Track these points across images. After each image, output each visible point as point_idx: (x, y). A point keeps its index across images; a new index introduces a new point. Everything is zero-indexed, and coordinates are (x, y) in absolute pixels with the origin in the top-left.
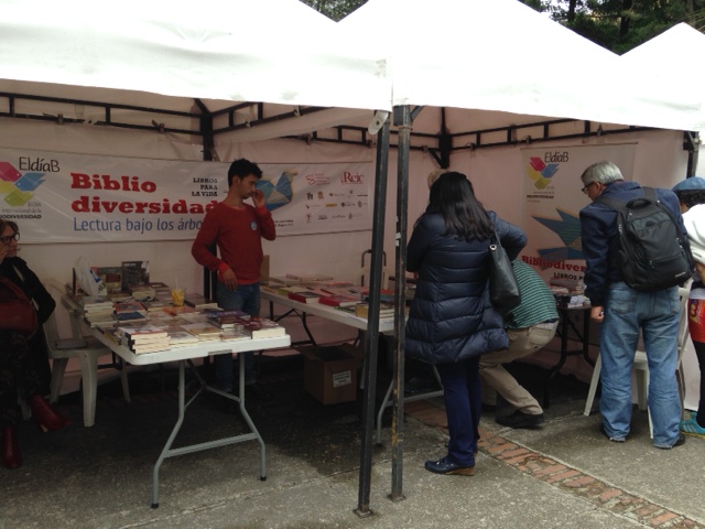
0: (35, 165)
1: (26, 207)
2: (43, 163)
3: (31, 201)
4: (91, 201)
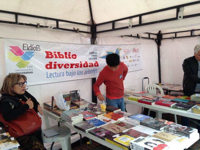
0: (30, 48)
2: (33, 46)
3: (29, 65)
4: (53, 64)
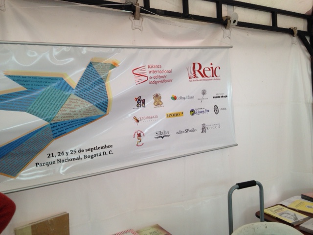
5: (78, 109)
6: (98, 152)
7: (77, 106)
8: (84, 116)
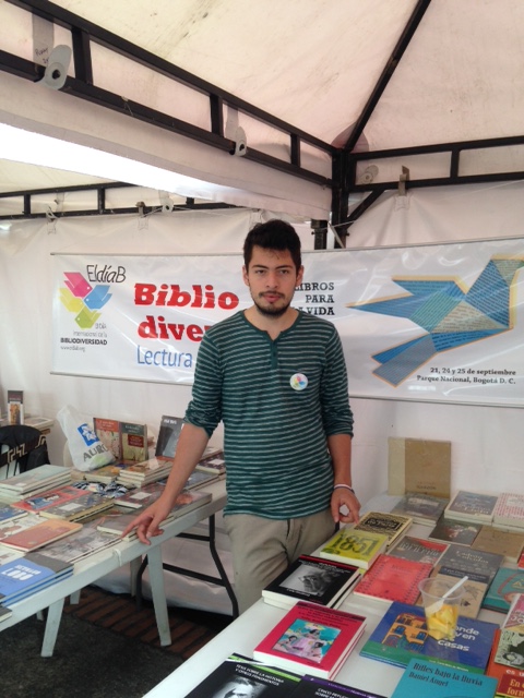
1: (93, 329)
5: (465, 319)
6: (493, 377)
7: (465, 315)
8: (474, 329)
